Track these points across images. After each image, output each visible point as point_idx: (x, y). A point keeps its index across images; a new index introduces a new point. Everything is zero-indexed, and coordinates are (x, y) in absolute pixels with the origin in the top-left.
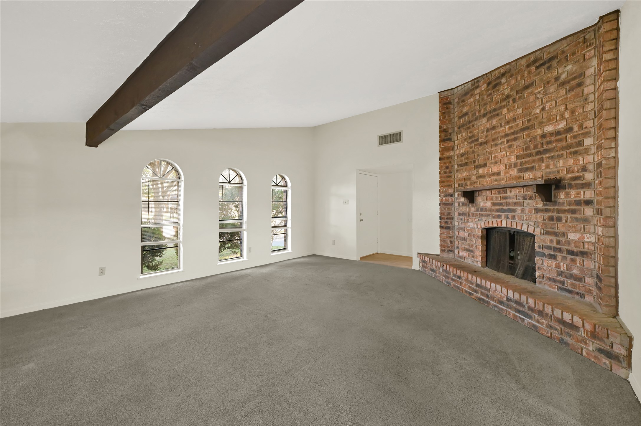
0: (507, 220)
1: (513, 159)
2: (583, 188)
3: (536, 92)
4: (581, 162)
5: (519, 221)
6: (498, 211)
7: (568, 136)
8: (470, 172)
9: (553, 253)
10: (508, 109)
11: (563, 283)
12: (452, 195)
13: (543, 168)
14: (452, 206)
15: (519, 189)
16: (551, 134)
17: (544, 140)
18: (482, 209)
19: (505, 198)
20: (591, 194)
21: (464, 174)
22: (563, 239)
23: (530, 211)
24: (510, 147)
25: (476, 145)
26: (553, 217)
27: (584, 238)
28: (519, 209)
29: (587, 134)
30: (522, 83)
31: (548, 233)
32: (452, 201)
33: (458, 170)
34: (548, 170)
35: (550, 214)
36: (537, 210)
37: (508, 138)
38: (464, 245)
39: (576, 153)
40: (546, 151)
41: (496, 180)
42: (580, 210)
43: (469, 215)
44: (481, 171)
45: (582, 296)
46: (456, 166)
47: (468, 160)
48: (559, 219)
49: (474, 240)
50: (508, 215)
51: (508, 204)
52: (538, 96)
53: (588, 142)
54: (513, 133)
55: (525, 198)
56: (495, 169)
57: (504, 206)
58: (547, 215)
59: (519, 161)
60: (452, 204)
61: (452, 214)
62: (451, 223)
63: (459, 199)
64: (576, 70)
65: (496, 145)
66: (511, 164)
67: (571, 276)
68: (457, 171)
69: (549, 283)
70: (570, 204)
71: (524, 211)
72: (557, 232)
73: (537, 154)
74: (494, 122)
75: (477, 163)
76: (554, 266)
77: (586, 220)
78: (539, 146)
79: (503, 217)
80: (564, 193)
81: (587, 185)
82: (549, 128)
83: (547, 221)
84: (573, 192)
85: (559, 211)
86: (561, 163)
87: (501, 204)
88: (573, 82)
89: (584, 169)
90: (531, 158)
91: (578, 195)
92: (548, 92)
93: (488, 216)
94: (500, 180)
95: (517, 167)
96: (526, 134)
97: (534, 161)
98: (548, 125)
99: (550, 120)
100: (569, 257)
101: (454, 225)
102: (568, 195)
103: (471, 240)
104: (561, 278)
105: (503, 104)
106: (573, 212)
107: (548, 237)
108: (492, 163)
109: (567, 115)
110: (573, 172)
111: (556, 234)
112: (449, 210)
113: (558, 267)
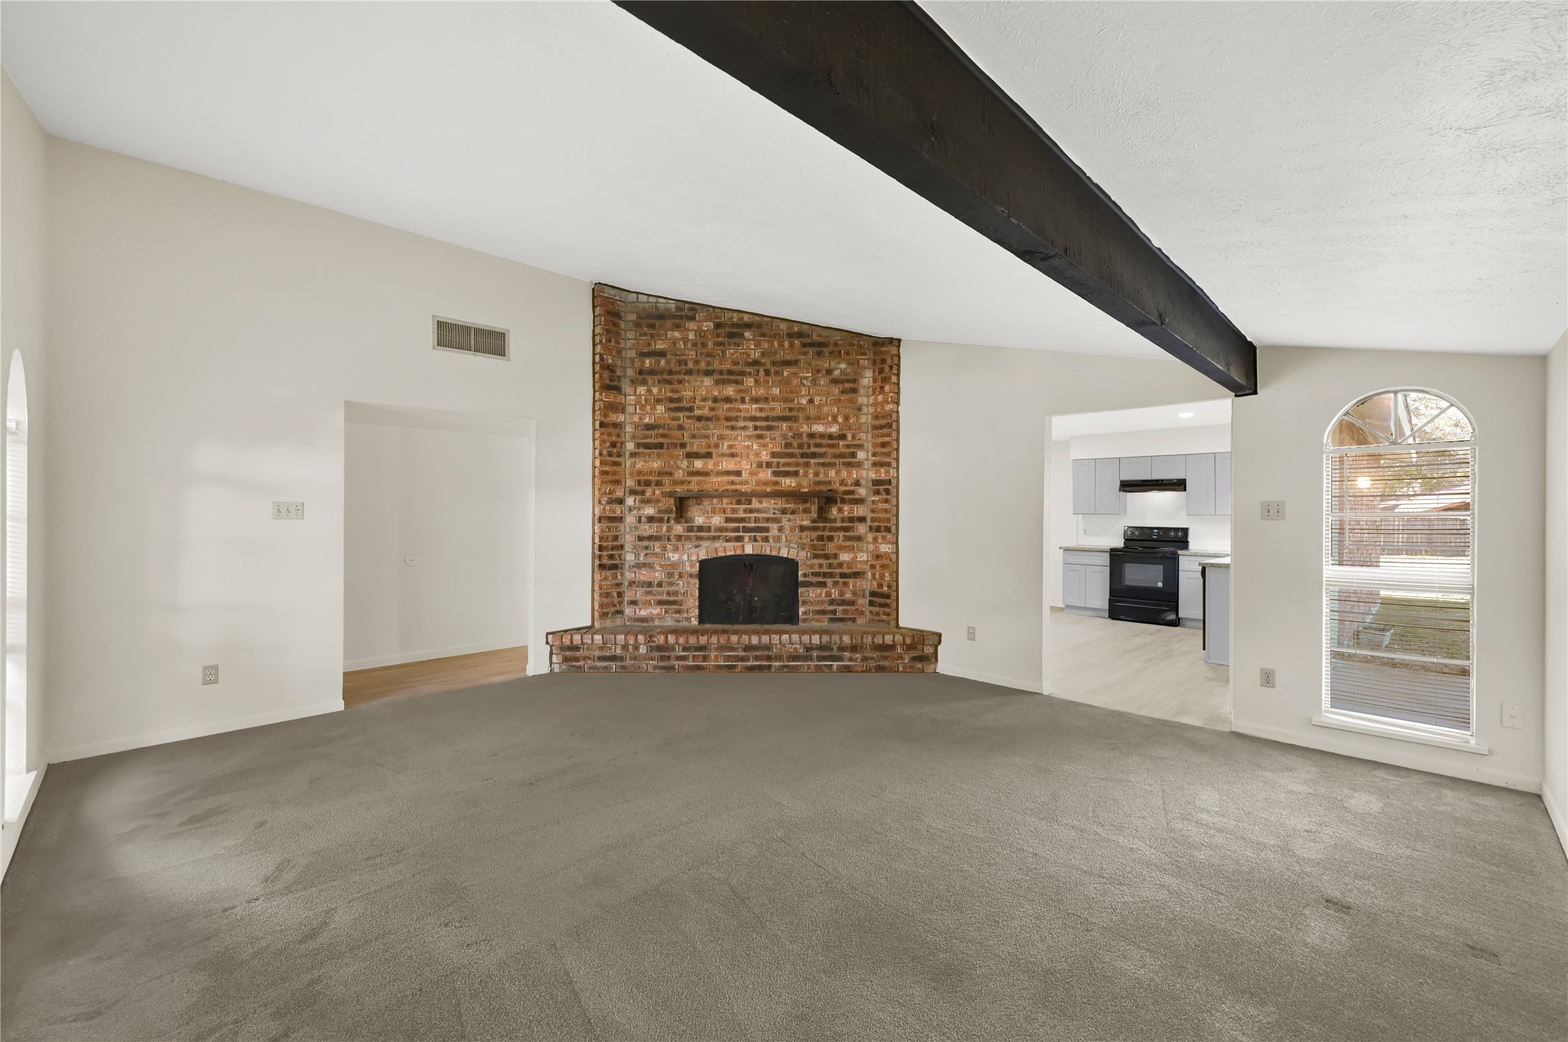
0: (754, 543)
1: (765, 457)
2: (856, 504)
3: (801, 375)
4: (855, 476)
5: (775, 544)
6: (737, 530)
7: (841, 443)
8: (672, 462)
9: (823, 580)
10: (756, 381)
11: (834, 612)
12: (621, 501)
13: (811, 476)
14: (621, 522)
15: (774, 500)
16: (822, 436)
17: (812, 441)
18: (700, 529)
19: (751, 511)
20: (864, 510)
21: (656, 464)
22: (835, 562)
23: (792, 530)
24: (760, 437)
25: (688, 418)
26: (823, 536)
27: (857, 557)
28: (774, 527)
29: (860, 447)
30: (781, 356)
31: (816, 556)
32: (622, 512)
33: (636, 453)
34: (817, 479)
35: (820, 533)
36: (802, 529)
37: (758, 424)
38: (654, 595)
39: (849, 464)
40: (814, 455)
41: (733, 483)
42: (853, 527)
43: (669, 539)
44: (698, 464)
45: (854, 620)
46: (630, 446)
47: (666, 439)
48: (831, 539)
49: (681, 582)
50: (755, 536)
51: (757, 520)
52: (805, 382)
53: (861, 455)
54: (767, 419)
55: (784, 512)
56: (728, 465)
57: (749, 522)
58: (815, 534)
59: (775, 460)
60: (620, 519)
61: (621, 538)
62: (620, 556)
63: (639, 509)
64: (850, 373)
65: (733, 428)
66: (762, 462)
67: (844, 602)
68: (633, 455)
69: (817, 617)
70: (843, 520)
71: (782, 530)
72: (828, 554)
73: (803, 455)
74: (730, 391)
75: (688, 449)
76: (823, 595)
77: (859, 538)
78: (806, 446)
79: (746, 540)
80: (836, 508)
81: (860, 501)
82: (819, 428)
83: (815, 542)
84: (846, 508)
85: (832, 529)
86: (832, 473)
87: (742, 520)
88: (846, 384)
89: (857, 483)
90: (794, 459)
91: (851, 511)
92: (817, 382)
93: (714, 539)
94: (741, 483)
95: (771, 467)
96: (786, 426)
97: (797, 465)
98: (818, 424)
99: (818, 419)
100: (842, 580)
101: (625, 560)
102: (840, 510)
103: (672, 584)
104: (832, 608)
105: (747, 370)
106: (846, 529)
107: (816, 561)
108: (724, 455)
109: (840, 420)
110: (846, 485)
111: (826, 557)
112: (617, 531)
113: (828, 594)
